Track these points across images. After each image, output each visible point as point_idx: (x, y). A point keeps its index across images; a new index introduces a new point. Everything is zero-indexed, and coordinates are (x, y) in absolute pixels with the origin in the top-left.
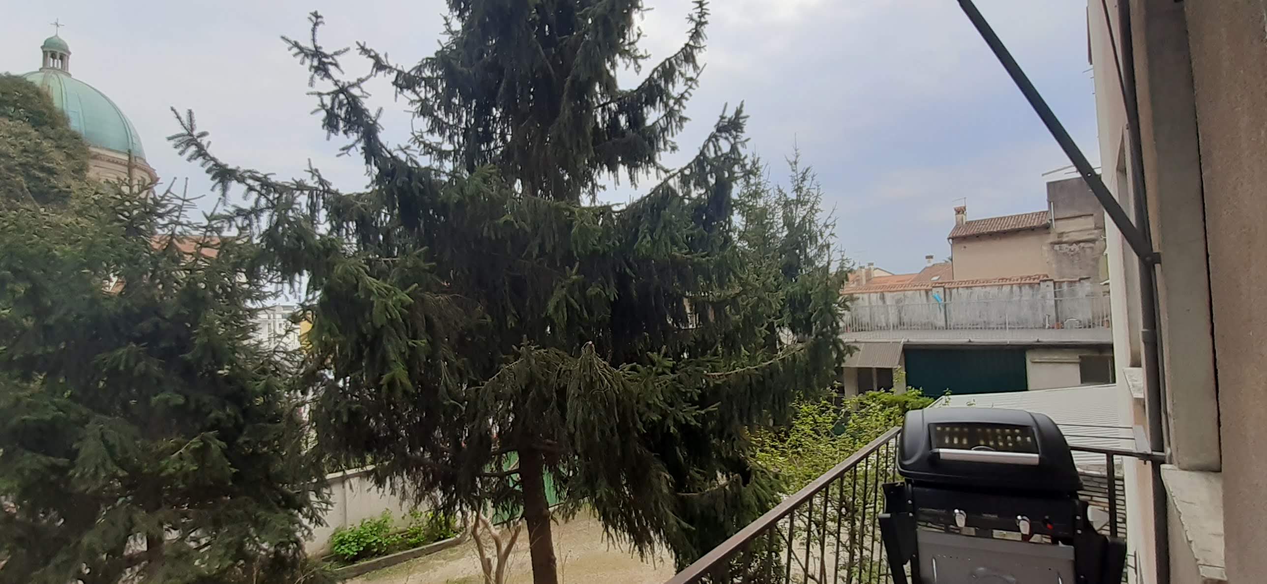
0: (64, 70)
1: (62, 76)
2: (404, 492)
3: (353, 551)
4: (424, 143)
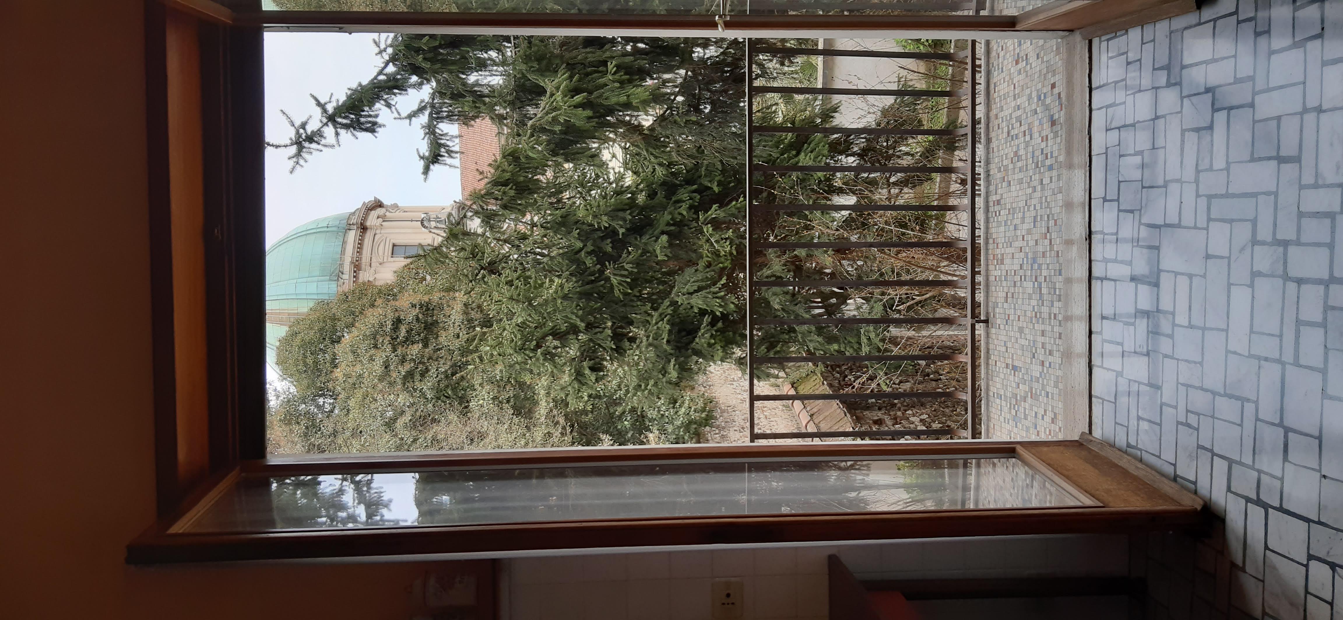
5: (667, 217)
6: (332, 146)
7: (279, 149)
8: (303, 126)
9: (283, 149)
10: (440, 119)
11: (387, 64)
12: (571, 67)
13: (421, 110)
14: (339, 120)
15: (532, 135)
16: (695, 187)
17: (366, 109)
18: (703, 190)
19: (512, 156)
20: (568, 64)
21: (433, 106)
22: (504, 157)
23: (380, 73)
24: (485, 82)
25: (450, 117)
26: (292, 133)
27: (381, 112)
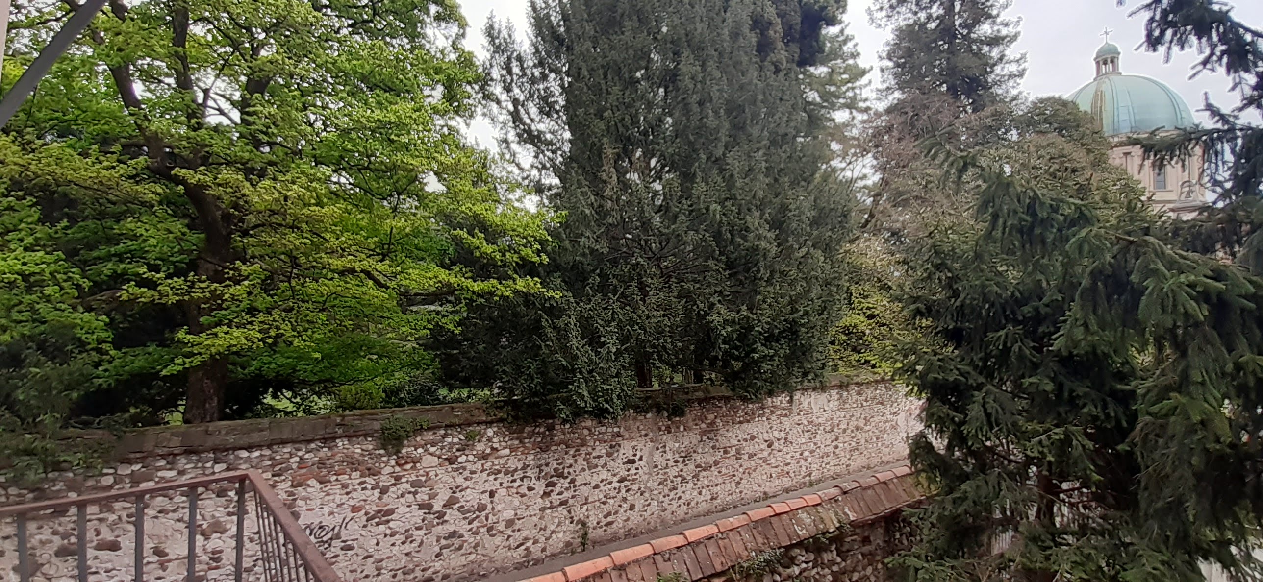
1: (1112, 78)
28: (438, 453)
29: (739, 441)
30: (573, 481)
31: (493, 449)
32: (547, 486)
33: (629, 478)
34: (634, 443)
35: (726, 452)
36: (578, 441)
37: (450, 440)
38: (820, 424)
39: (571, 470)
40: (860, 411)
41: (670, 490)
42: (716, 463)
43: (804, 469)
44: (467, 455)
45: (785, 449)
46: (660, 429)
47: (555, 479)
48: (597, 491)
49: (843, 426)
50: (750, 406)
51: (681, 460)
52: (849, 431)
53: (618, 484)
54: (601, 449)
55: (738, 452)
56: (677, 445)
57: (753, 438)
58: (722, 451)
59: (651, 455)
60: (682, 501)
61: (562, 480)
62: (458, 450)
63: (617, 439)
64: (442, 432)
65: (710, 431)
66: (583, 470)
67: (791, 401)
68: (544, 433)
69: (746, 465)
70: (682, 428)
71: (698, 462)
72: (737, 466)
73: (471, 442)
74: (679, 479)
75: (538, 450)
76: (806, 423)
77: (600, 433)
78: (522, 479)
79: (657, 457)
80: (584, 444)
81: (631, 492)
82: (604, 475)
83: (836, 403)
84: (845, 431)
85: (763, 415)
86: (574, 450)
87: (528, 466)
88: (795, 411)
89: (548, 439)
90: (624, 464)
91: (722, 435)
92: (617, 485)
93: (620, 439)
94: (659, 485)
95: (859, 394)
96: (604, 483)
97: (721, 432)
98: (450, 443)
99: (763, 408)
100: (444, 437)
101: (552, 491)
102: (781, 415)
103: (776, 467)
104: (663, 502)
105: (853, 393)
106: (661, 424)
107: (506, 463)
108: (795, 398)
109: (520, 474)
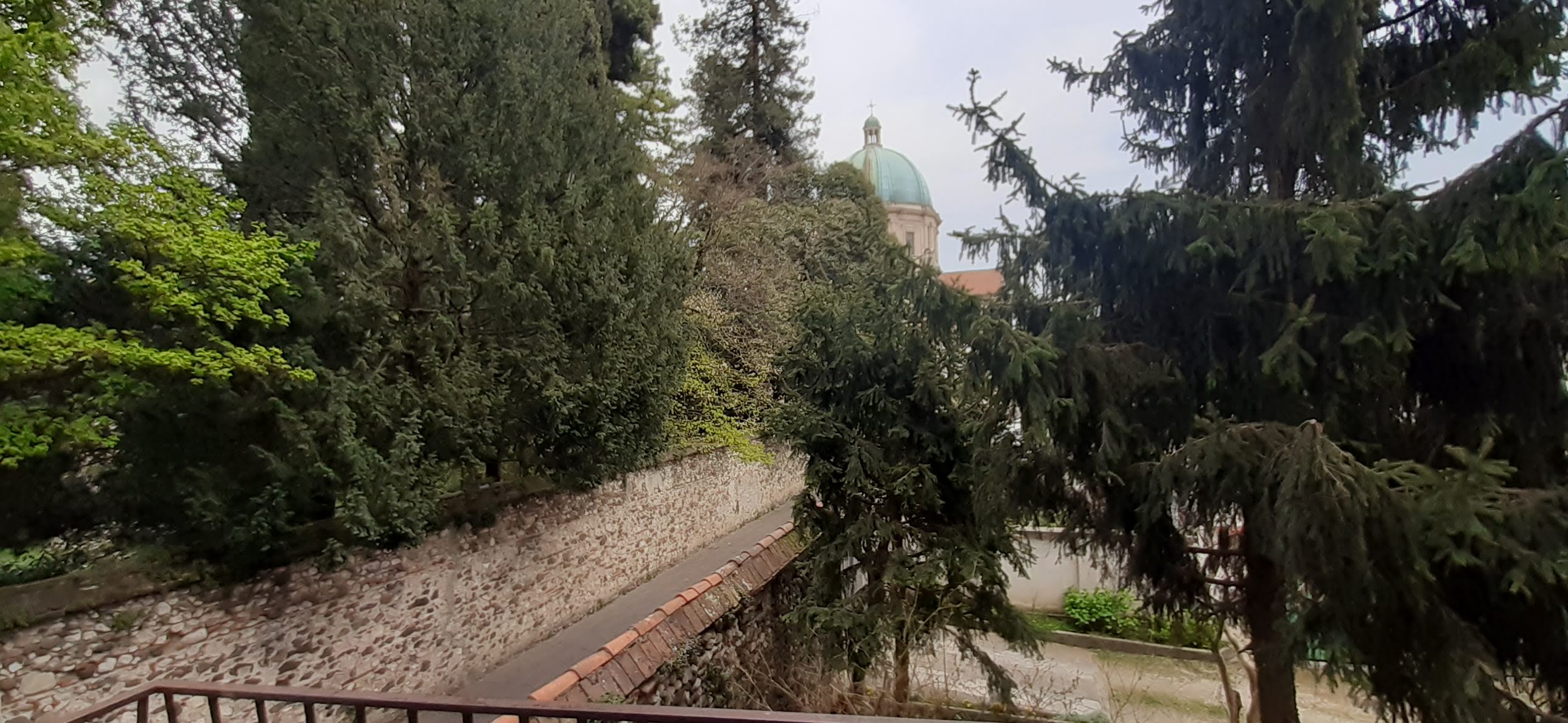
0: (878, 144)
1: (877, 148)
2: (1106, 568)
3: (1085, 619)
4: (1138, 145)
5: (926, 435)
6: (974, 142)
7: (969, 92)
8: (993, 114)
9: (969, 96)
10: (1002, 244)
11: (1056, 187)
12: (1063, 361)
13: (1010, 227)
14: (999, 148)
15: (993, 325)
16: (952, 458)
17: (1012, 171)
18: (949, 465)
19: (971, 305)
20: (1066, 357)
21: (1014, 237)
22: (971, 297)
23: (1046, 182)
24: (1037, 280)
25: (1004, 254)
26: (984, 104)
27: (1009, 185)
28: (52, 665)
29: (567, 544)
30: (327, 652)
31: (171, 635)
32: (282, 670)
33: (420, 626)
34: (425, 576)
35: (551, 561)
36: (333, 590)
37: (77, 637)
38: (655, 507)
39: (323, 637)
40: (694, 485)
41: (480, 629)
42: (539, 578)
43: (641, 562)
44: (117, 657)
45: (620, 544)
46: (461, 549)
47: (295, 657)
48: (369, 657)
49: (678, 505)
50: (578, 498)
51: (493, 584)
52: (684, 510)
53: (403, 639)
54: (373, 595)
55: (566, 558)
56: (486, 565)
57: (583, 537)
58: (546, 561)
59: (450, 587)
60: (497, 638)
61: (309, 656)
62: (96, 652)
63: (397, 575)
64: (59, 626)
65: (531, 539)
66: (344, 632)
67: (624, 486)
68: (270, 591)
69: (576, 572)
70: (492, 542)
71: (516, 581)
72: (565, 576)
73: (124, 633)
74: (492, 610)
75: (263, 618)
76: (641, 508)
77: (369, 572)
78: (233, 672)
79: (461, 589)
80: (342, 593)
81: (423, 646)
82: (380, 631)
83: (671, 481)
84: (680, 510)
85: (593, 507)
86: (327, 604)
87: (245, 648)
88: (629, 496)
89: (280, 597)
90: (410, 608)
91: (545, 541)
92: (400, 641)
93: (402, 574)
94: (464, 625)
95: (692, 467)
96: (379, 643)
97: (544, 537)
98: (77, 644)
99: (592, 499)
100: (63, 634)
101: (291, 677)
102: (614, 504)
103: (611, 567)
104: (470, 647)
105: (687, 466)
106: (463, 541)
107: (201, 652)
108: (628, 480)
109: (231, 663)
